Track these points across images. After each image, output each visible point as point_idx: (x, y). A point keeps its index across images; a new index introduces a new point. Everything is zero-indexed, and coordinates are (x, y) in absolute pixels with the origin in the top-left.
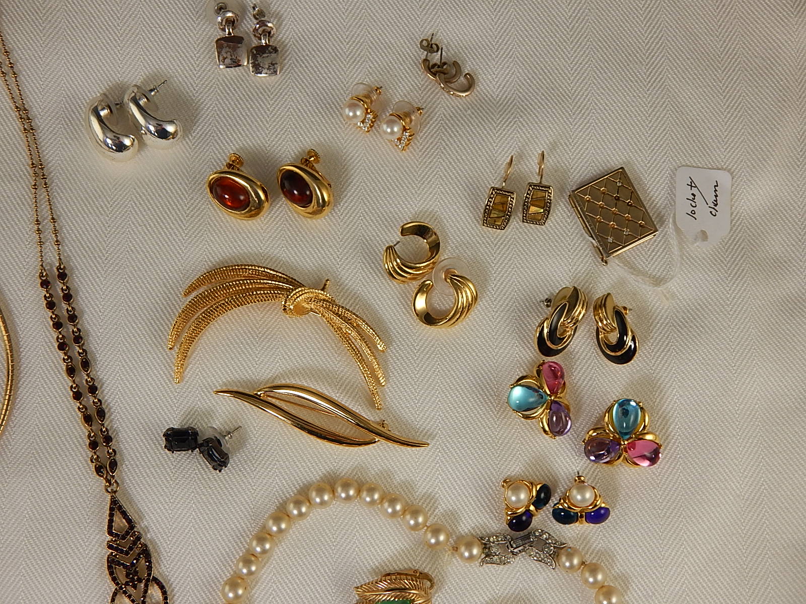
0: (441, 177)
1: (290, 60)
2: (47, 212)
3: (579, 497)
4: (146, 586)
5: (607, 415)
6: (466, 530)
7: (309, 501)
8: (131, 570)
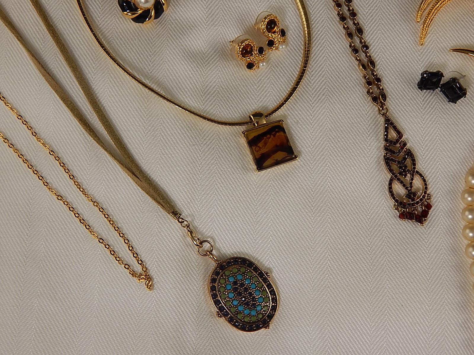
4: (413, 175)
8: (402, 164)
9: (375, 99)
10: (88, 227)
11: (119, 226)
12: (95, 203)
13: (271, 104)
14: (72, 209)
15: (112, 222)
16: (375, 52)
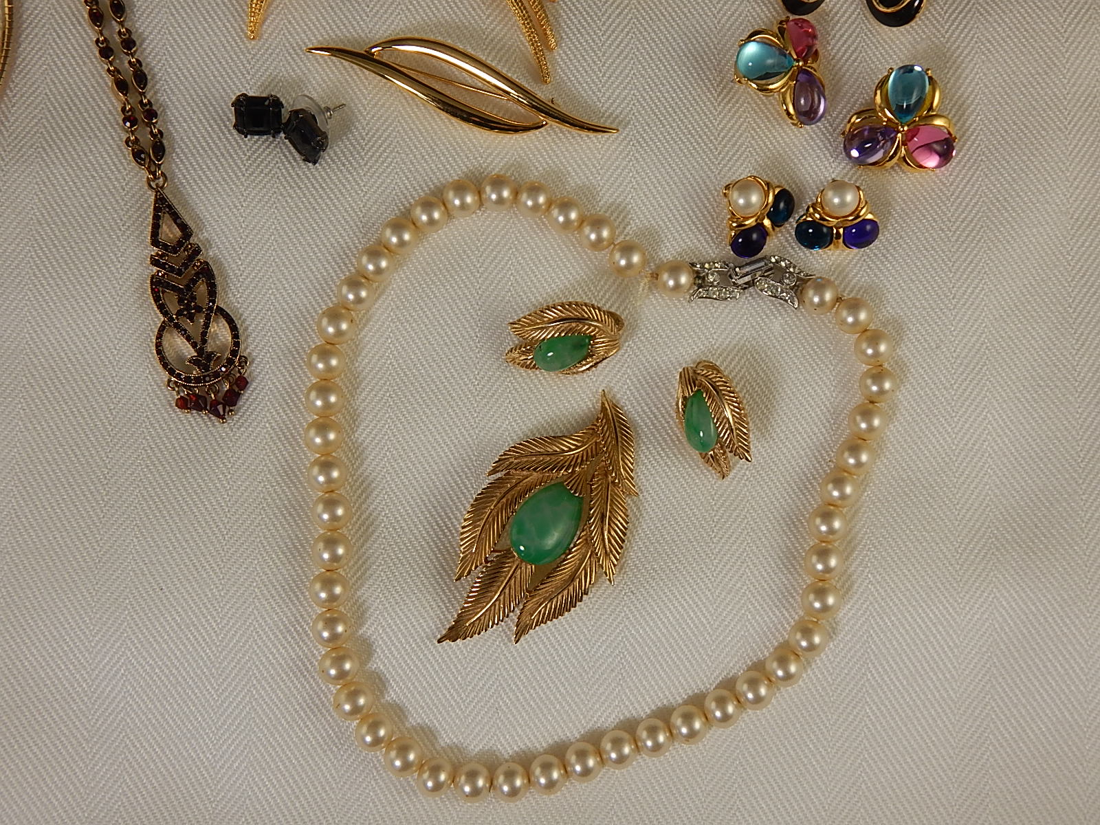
3: (836, 201)
4: (208, 318)
5: (879, 92)
6: (670, 257)
7: (444, 204)
8: (185, 294)
9: (137, 155)
16: (153, 54)
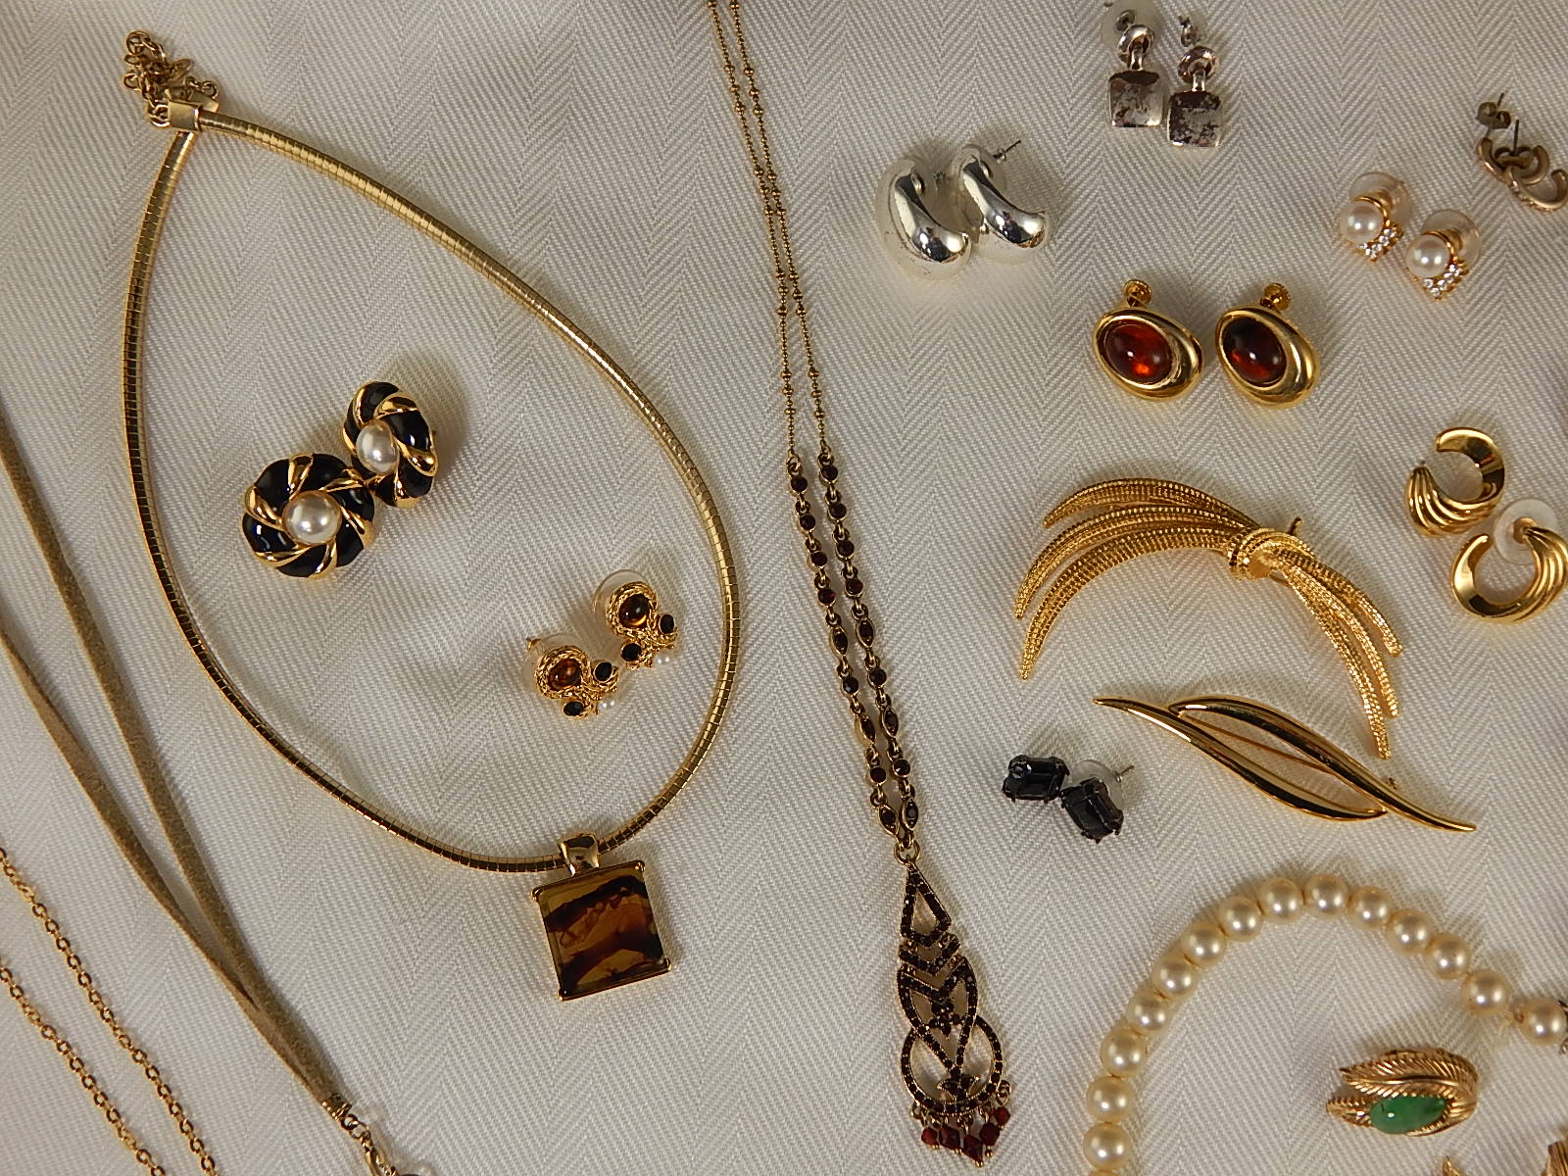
0: (1505, 352)
1: (1237, 121)
2: (801, 357)
4: (966, 1030)
6: (1532, 988)
7: (1261, 908)
8: (940, 1000)
9: (887, 819)
10: (115, 1116)
11: (195, 1118)
12: (140, 1054)
13: (623, 813)
14: (78, 1064)
15: (176, 1108)
16: (904, 688)
